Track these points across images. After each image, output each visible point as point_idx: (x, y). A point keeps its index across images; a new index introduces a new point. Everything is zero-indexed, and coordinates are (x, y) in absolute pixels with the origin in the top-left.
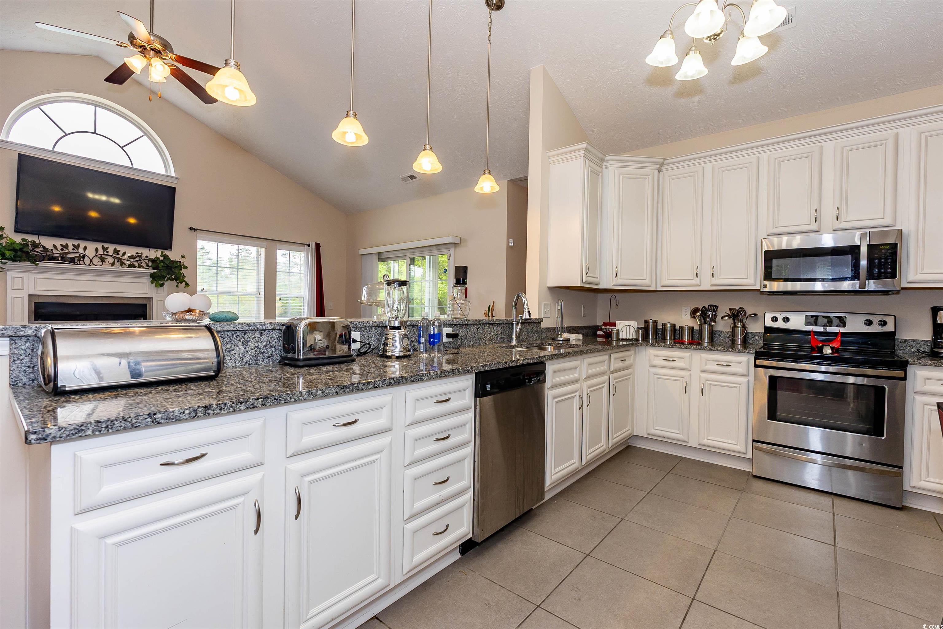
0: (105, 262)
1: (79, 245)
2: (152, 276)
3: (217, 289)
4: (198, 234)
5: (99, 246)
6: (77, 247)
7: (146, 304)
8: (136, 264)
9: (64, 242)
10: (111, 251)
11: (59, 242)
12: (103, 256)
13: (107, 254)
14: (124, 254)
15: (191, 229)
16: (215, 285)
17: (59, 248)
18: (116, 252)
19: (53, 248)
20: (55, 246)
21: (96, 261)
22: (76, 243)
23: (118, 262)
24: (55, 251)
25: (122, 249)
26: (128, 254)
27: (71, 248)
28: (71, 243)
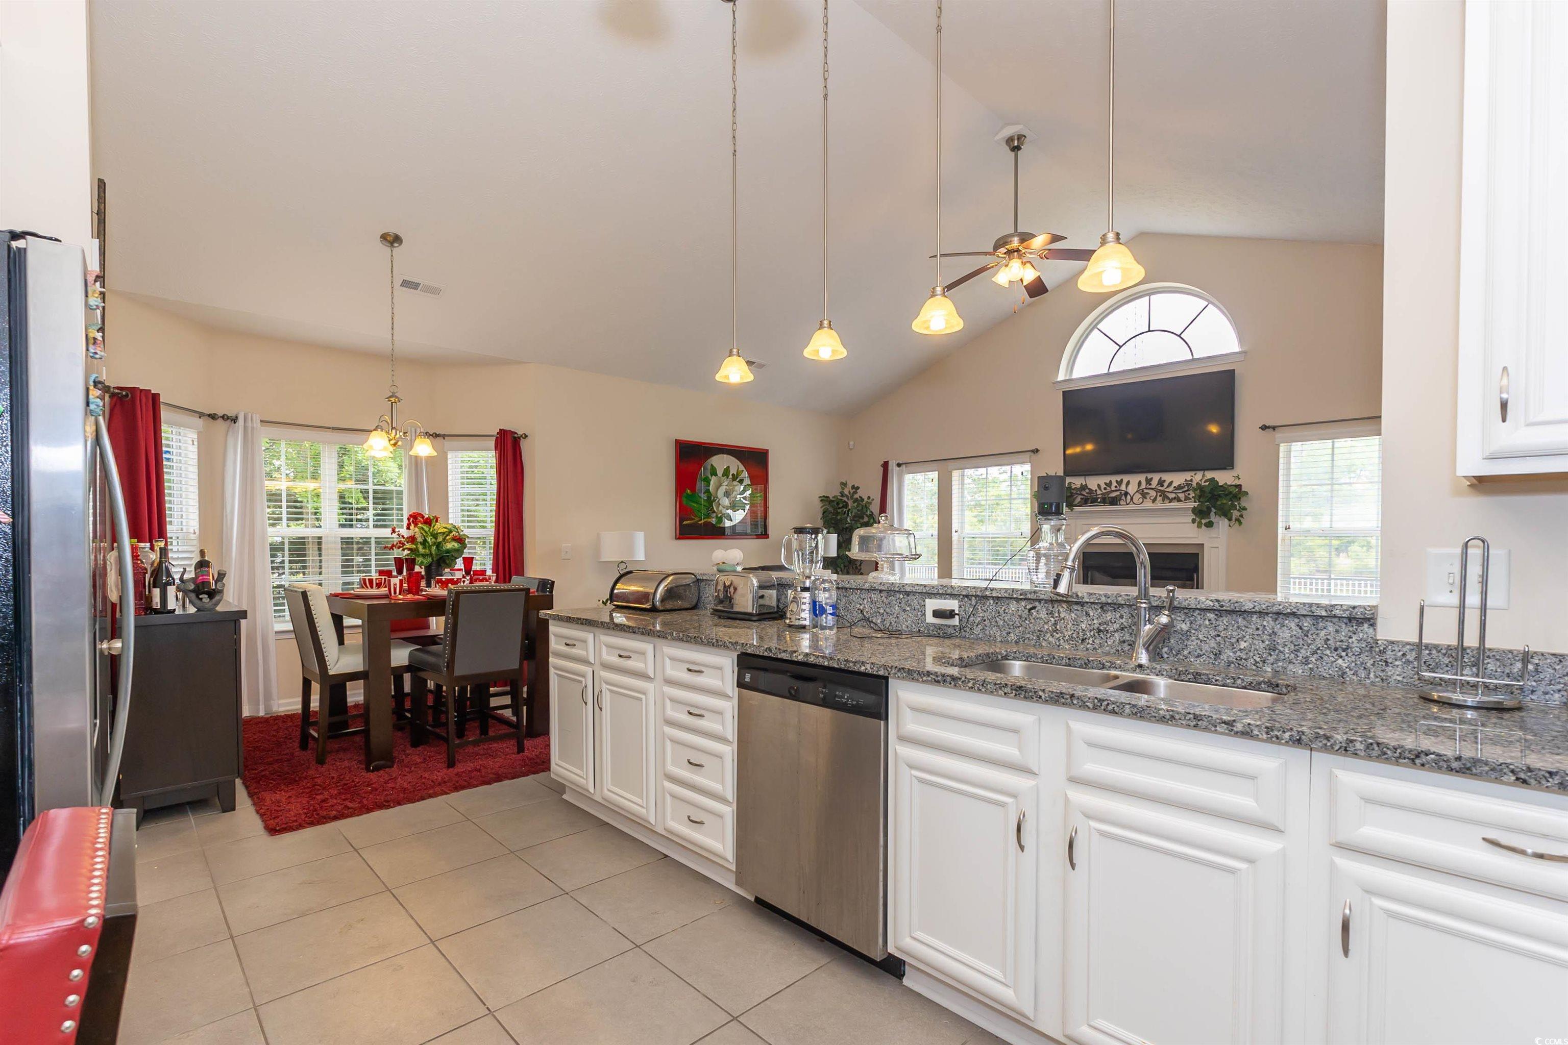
0: (1146, 498)
1: (1122, 480)
2: (1194, 510)
3: (1331, 524)
4: (1278, 435)
5: (1142, 477)
6: (1120, 483)
7: (1198, 554)
8: (1182, 496)
9: (1107, 479)
10: (1154, 483)
11: (1102, 480)
12: (1145, 491)
13: (1150, 487)
14: (1171, 483)
15: (1264, 428)
16: (1328, 518)
17: (1103, 486)
18: (1161, 483)
19: (1097, 488)
20: (1099, 486)
21: (1138, 496)
22: (1119, 478)
23: (1160, 496)
24: (1099, 492)
25: (1168, 477)
26: (1175, 484)
27: (1114, 484)
28: (1114, 479)
